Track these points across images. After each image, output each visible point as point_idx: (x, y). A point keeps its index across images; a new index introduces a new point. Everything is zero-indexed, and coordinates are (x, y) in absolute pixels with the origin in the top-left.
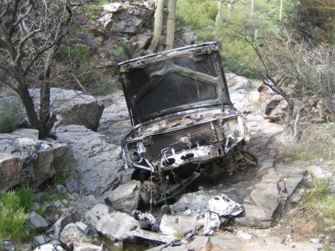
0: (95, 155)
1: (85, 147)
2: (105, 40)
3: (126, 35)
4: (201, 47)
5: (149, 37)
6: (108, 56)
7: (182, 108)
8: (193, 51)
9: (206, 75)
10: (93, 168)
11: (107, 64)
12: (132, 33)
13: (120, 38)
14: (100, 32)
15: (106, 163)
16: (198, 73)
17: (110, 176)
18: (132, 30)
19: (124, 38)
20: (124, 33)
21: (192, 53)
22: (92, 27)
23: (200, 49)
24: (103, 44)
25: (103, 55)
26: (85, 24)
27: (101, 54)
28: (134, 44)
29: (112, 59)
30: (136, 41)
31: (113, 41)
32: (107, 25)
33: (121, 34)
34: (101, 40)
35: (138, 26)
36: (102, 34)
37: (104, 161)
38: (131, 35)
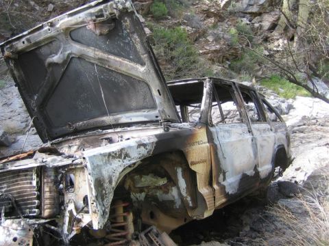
2: (219, 21)
3: (248, 15)
4: (102, 7)
5: (276, 16)
6: (217, 39)
8: (91, 14)
9: (126, 62)
11: (213, 48)
12: (256, 13)
13: (239, 19)
14: (213, 13)
16: (112, 57)
18: (255, 9)
19: (245, 19)
20: (246, 13)
21: (89, 18)
22: (205, 8)
23: (101, 10)
24: (215, 26)
25: (210, 39)
26: (197, 4)
27: (208, 38)
28: (257, 25)
29: (222, 43)
30: (261, 22)
31: (229, 23)
32: (225, 5)
33: (242, 15)
34: (213, 21)
35: (262, 5)
36: (215, 15)
38: (254, 15)
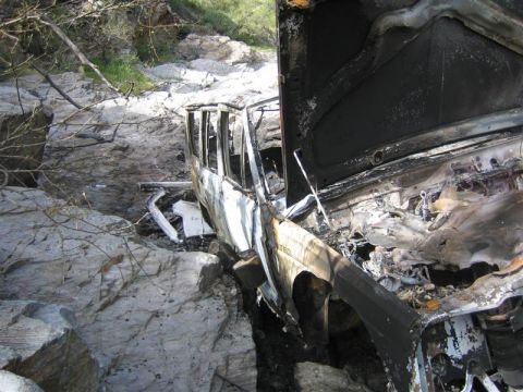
0: (118, 297)
1: (77, 274)
7: (439, 138)
10: (129, 350)
15: (167, 321)
17: (195, 370)
37: (156, 314)
